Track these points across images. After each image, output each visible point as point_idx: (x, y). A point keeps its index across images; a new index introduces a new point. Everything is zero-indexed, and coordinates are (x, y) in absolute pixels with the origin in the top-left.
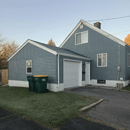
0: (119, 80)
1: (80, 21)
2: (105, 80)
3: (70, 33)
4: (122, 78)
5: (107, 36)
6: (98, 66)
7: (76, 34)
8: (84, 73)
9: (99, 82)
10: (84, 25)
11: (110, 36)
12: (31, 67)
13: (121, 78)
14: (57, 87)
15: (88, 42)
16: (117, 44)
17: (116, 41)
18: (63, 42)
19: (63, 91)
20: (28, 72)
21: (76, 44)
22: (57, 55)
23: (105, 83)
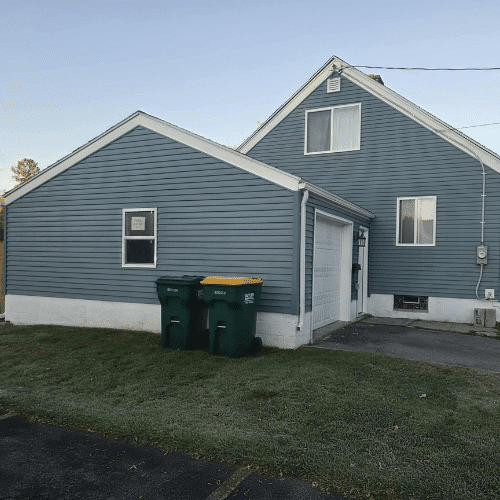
0: (481, 296)
1: (327, 60)
2: (427, 298)
3: (283, 103)
4: (492, 291)
5: (439, 131)
6: (397, 244)
7: (307, 112)
8: (356, 268)
9: (399, 304)
10: (343, 80)
11: (451, 135)
12: (155, 237)
13: (487, 291)
14: (298, 329)
15: (358, 148)
16: (477, 164)
17: (473, 155)
18: (249, 139)
19: (310, 344)
20: (129, 260)
21: (306, 153)
22: (301, 192)
23: (424, 306)
